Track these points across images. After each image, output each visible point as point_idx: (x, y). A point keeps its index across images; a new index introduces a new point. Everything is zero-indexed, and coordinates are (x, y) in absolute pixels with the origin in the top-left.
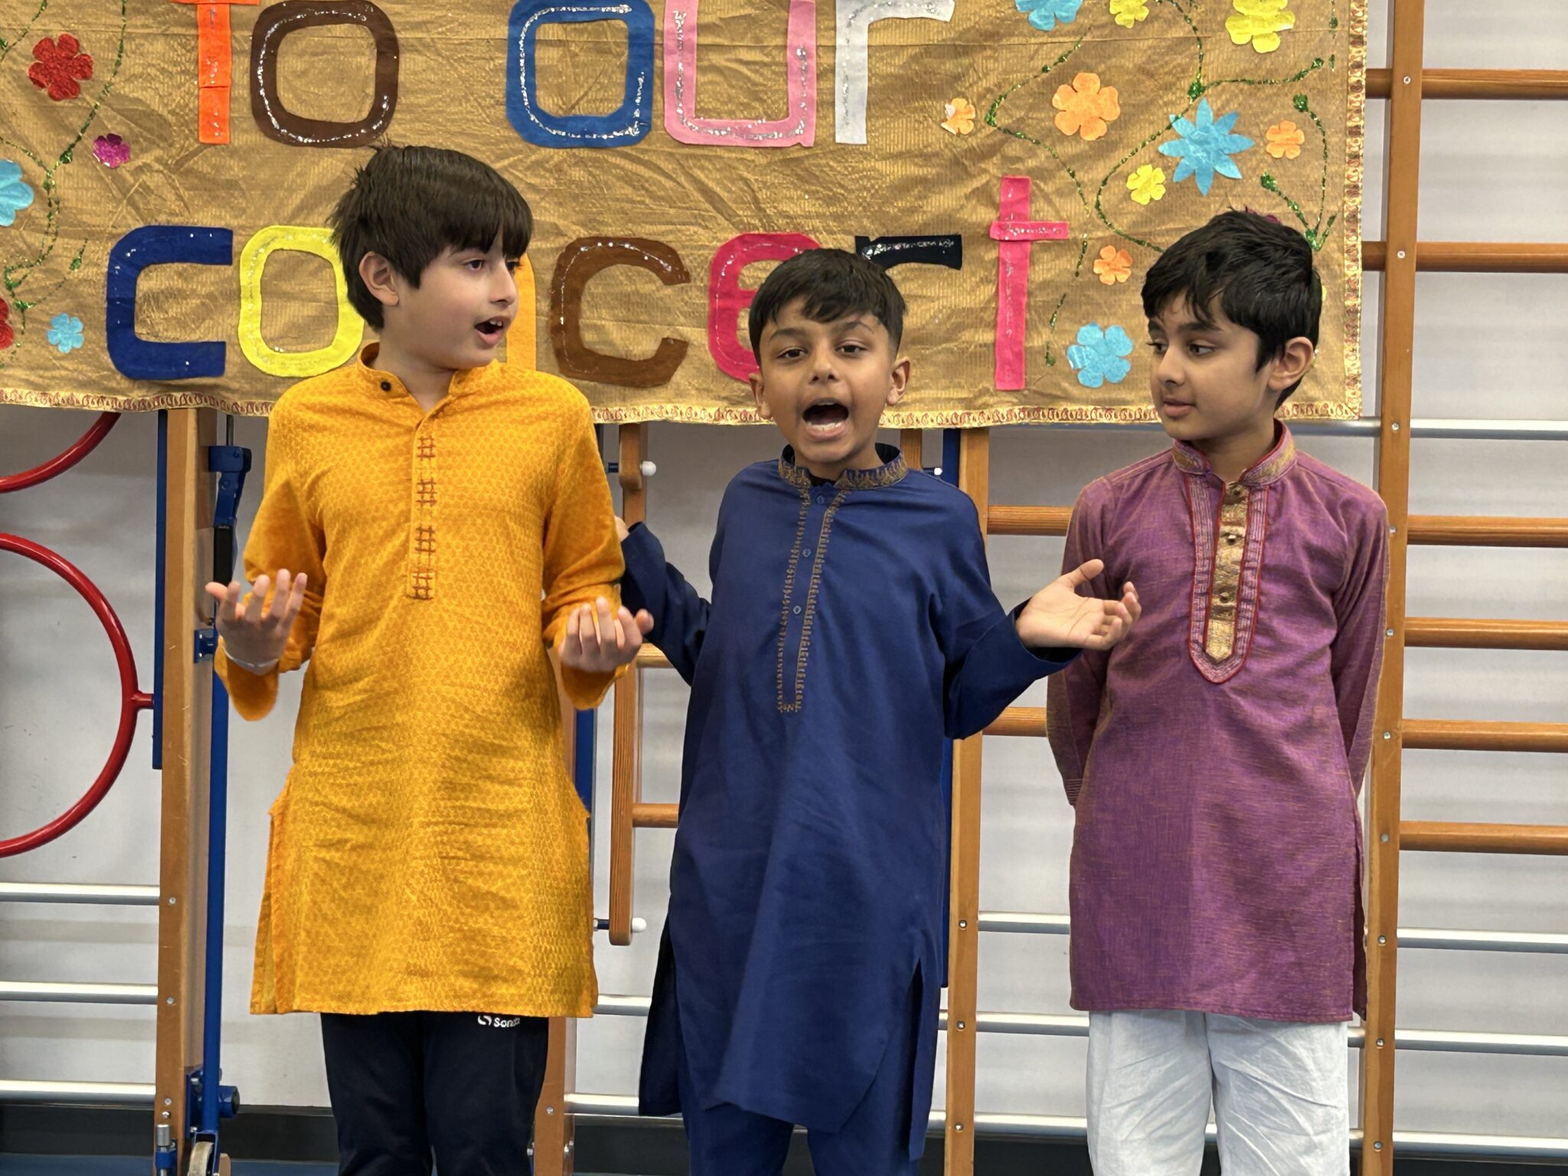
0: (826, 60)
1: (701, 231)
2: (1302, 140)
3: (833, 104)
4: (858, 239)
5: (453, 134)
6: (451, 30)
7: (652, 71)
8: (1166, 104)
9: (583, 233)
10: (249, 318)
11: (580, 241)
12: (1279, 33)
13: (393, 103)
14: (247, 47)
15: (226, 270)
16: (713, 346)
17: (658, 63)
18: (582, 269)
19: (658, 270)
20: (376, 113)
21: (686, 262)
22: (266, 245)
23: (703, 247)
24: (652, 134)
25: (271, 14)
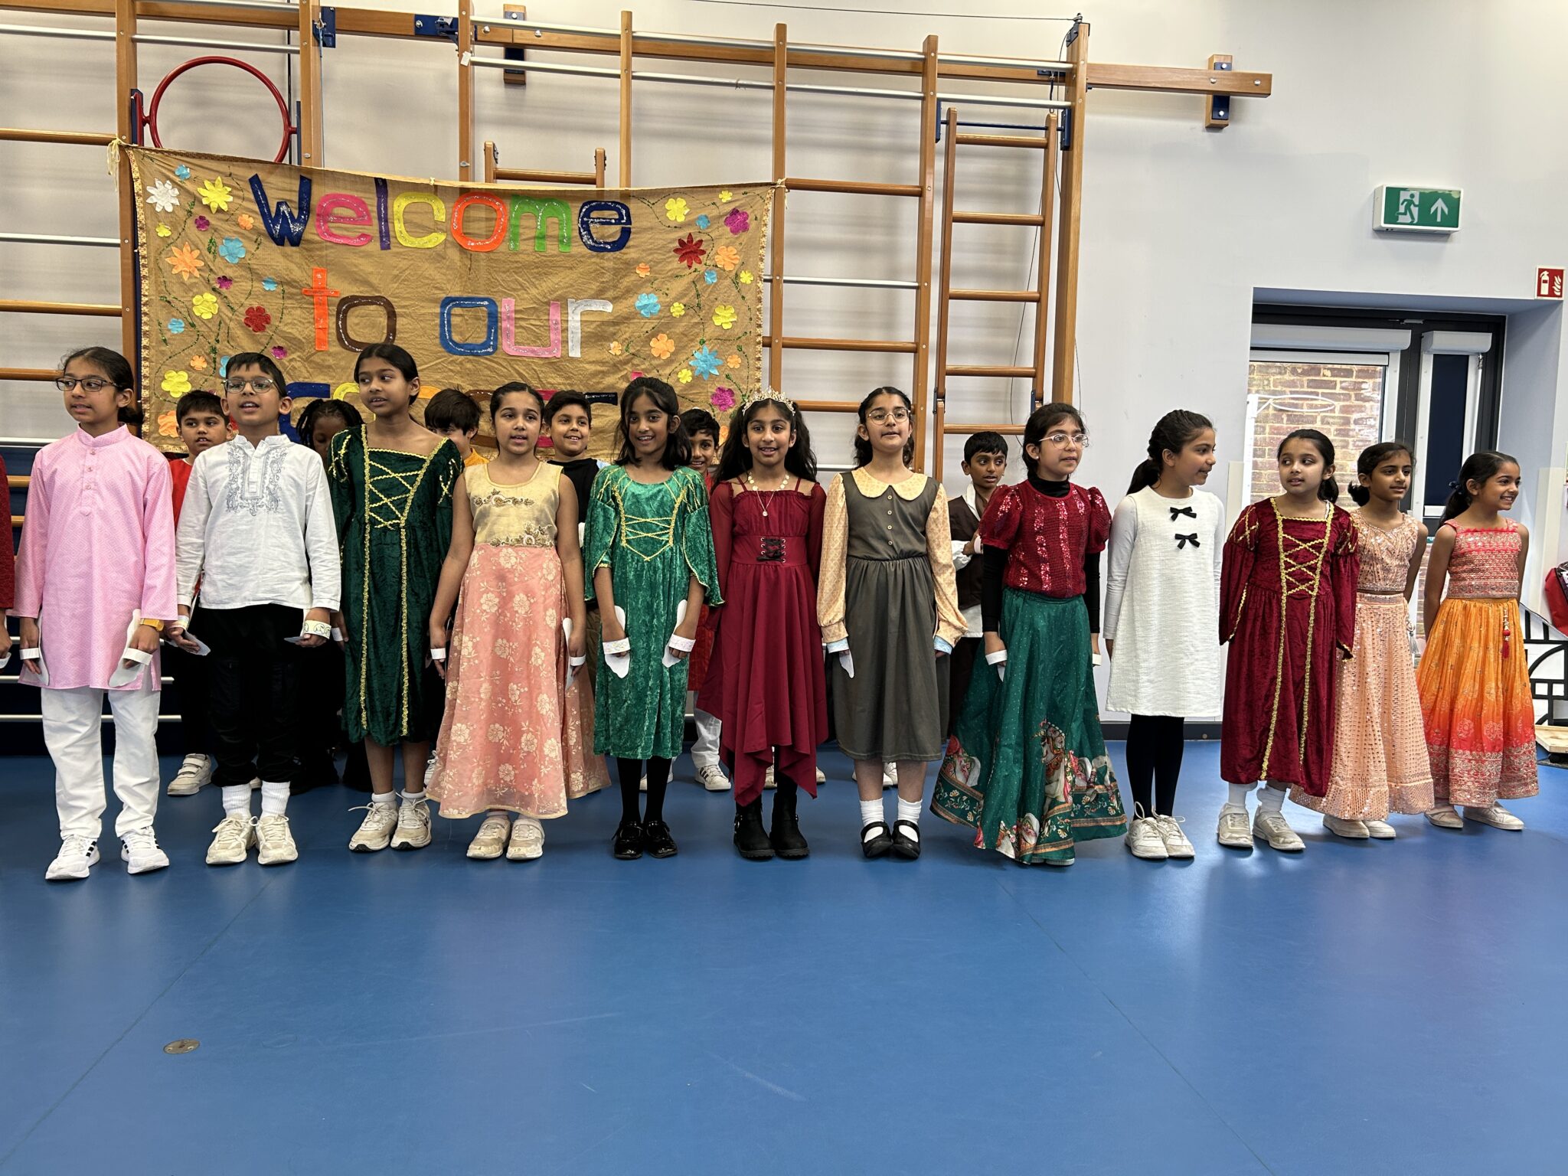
0: (565, 325)
2: (740, 361)
3: (567, 342)
5: (419, 349)
6: (417, 309)
7: (497, 327)
8: (691, 346)
9: (472, 388)
12: (732, 322)
13: (394, 336)
14: (335, 313)
17: (499, 324)
24: (498, 351)
25: (344, 301)
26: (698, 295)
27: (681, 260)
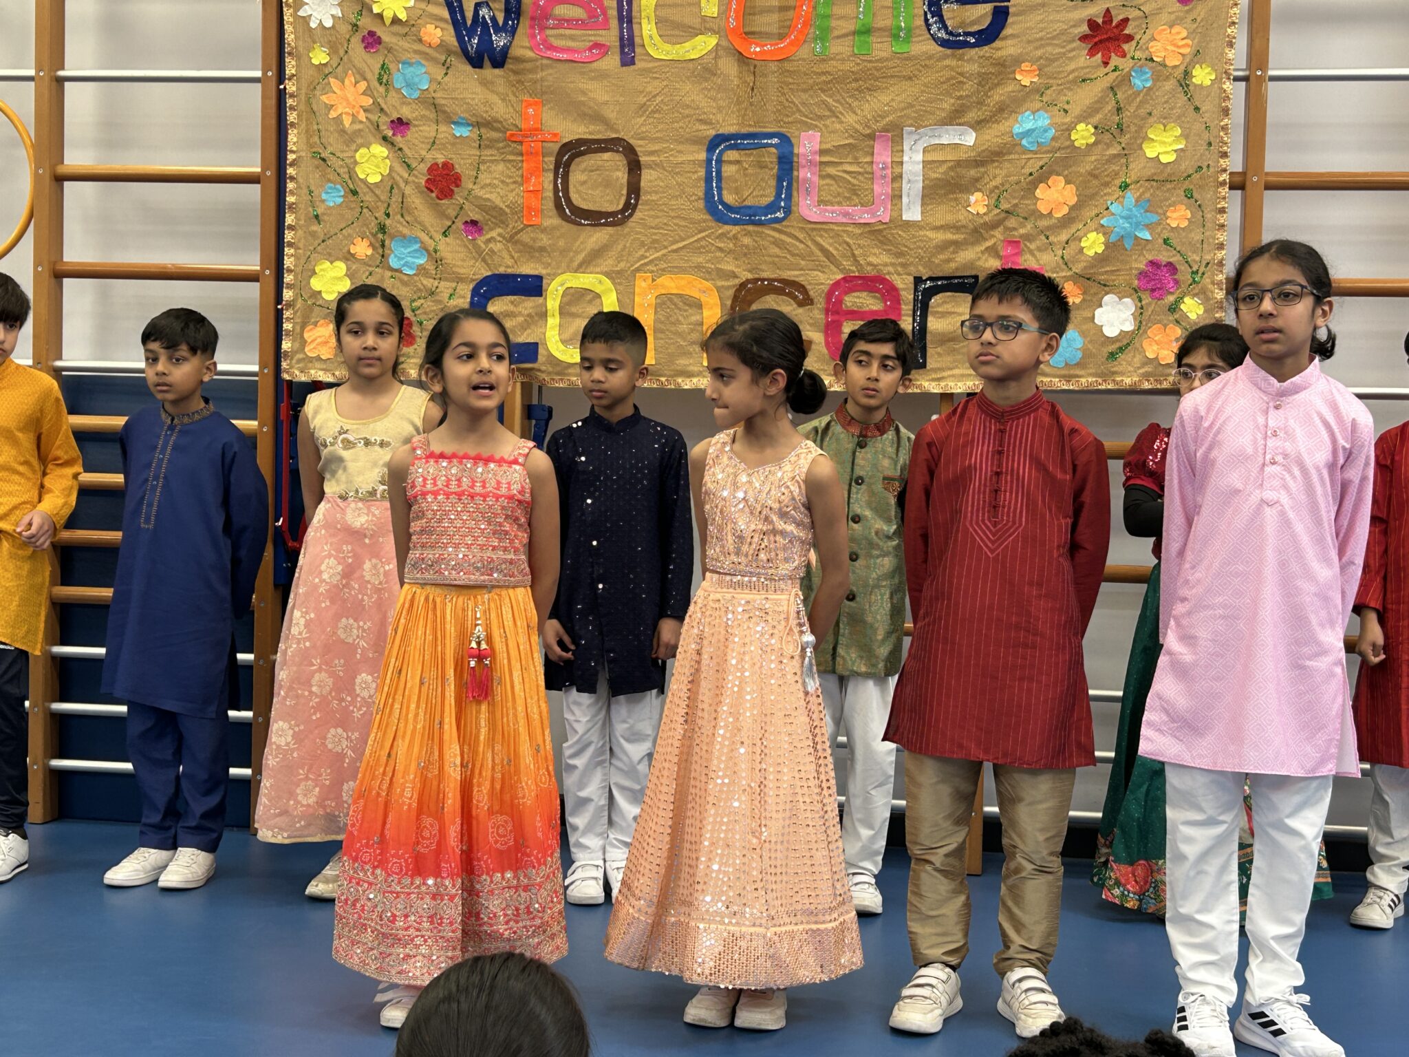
0: (897, 170)
1: (820, 274)
2: (1189, 216)
3: (901, 197)
4: (915, 278)
5: (673, 217)
6: (672, 155)
7: (792, 179)
8: (1105, 195)
9: (750, 276)
10: (552, 328)
11: (748, 281)
12: (1175, 151)
13: (637, 200)
14: (552, 167)
15: (540, 300)
16: (827, 344)
17: (795, 173)
18: (749, 298)
19: (795, 298)
20: (627, 205)
21: (811, 293)
22: (562, 285)
23: (822, 284)
24: (792, 217)
25: (566, 147)
26: (1119, 109)
27: (1092, 53)
